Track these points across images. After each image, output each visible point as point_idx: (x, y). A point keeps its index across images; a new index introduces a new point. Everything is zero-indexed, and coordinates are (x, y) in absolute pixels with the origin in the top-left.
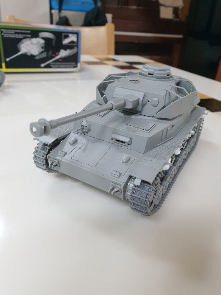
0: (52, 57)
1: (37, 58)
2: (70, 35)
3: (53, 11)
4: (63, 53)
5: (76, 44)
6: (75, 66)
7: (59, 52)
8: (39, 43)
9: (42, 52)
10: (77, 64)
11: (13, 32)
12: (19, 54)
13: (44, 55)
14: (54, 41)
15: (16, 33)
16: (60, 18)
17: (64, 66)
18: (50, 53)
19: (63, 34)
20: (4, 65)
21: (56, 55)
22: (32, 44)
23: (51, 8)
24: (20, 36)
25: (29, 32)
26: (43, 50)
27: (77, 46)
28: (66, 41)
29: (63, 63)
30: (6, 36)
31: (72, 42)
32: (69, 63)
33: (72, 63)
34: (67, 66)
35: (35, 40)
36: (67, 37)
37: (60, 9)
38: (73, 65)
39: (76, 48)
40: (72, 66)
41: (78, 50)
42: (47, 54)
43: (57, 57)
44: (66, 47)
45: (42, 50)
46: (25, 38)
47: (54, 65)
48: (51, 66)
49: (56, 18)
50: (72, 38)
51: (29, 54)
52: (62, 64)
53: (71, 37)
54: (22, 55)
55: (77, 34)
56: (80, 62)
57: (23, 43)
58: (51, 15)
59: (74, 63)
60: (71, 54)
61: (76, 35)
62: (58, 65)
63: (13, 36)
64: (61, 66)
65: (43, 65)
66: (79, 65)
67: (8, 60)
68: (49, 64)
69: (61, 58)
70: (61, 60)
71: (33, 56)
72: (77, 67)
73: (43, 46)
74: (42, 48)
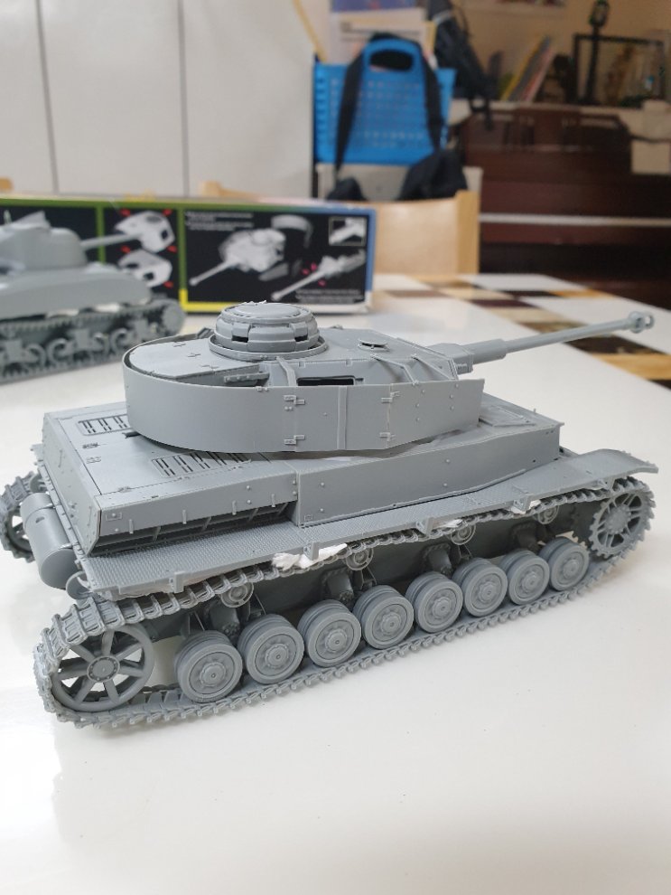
0: (302, 276)
1: (264, 278)
2: (349, 221)
3: (321, 168)
4: (330, 267)
5: (362, 244)
6: (359, 298)
7: (318, 262)
8: (270, 241)
9: (278, 264)
10: (363, 293)
11: (211, 217)
12: (222, 267)
13: (282, 270)
14: (307, 238)
15: (219, 220)
16: (339, 184)
17: (330, 298)
18: (297, 265)
19: (332, 220)
20: (183, 294)
21: (311, 272)
22: (254, 243)
23: (316, 160)
24: (228, 227)
25: (249, 216)
26: (280, 258)
27: (366, 248)
28: (337, 237)
29: (329, 292)
30: (195, 226)
31: (354, 238)
32: (344, 292)
33: (351, 292)
34: (338, 298)
35: (261, 235)
36: (340, 225)
37: (339, 162)
38: (353, 295)
39: (362, 253)
40: (351, 298)
41: (366, 259)
42: (290, 269)
43: (314, 277)
44: (336, 252)
45: (276, 258)
46: (238, 230)
47: (305, 295)
48: (298, 297)
49: (327, 183)
50: (355, 228)
51: (245, 269)
52: (324, 294)
53: (352, 225)
54: (228, 271)
55: (367, 218)
56: (371, 289)
57: (232, 242)
58: (315, 177)
59: (355, 292)
60: (349, 269)
61: (363, 221)
62: (317, 295)
63: (211, 227)
64: (325, 298)
65: (277, 296)
66: (368, 295)
67: (194, 282)
68: (294, 293)
69: (323, 279)
70: (322, 283)
71: (254, 274)
72: (362, 300)
73: (281, 248)
74: (279, 253)
